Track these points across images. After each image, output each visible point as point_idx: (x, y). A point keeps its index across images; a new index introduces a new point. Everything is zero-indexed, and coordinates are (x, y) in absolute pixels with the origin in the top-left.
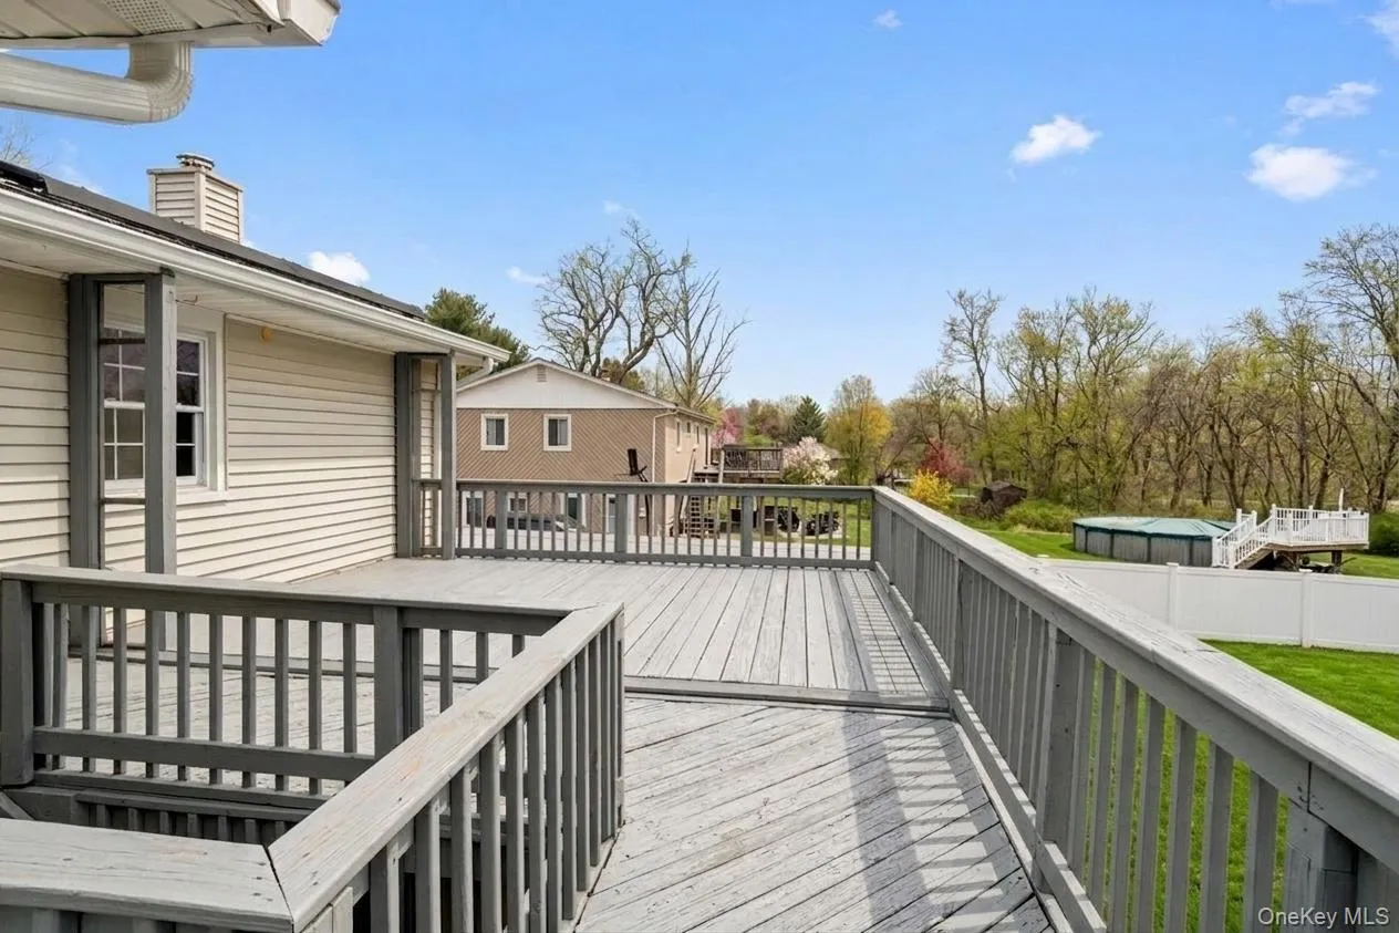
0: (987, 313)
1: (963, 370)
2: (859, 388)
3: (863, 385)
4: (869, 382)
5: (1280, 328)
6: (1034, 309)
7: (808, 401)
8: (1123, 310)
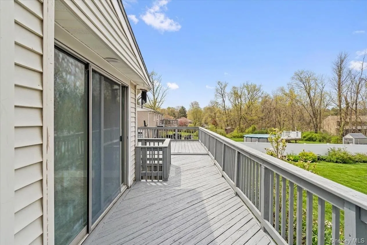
0: (225, 87)
1: (220, 100)
2: (195, 105)
3: (196, 103)
4: (198, 103)
5: (287, 91)
6: (236, 86)
7: (183, 107)
8: (255, 87)
